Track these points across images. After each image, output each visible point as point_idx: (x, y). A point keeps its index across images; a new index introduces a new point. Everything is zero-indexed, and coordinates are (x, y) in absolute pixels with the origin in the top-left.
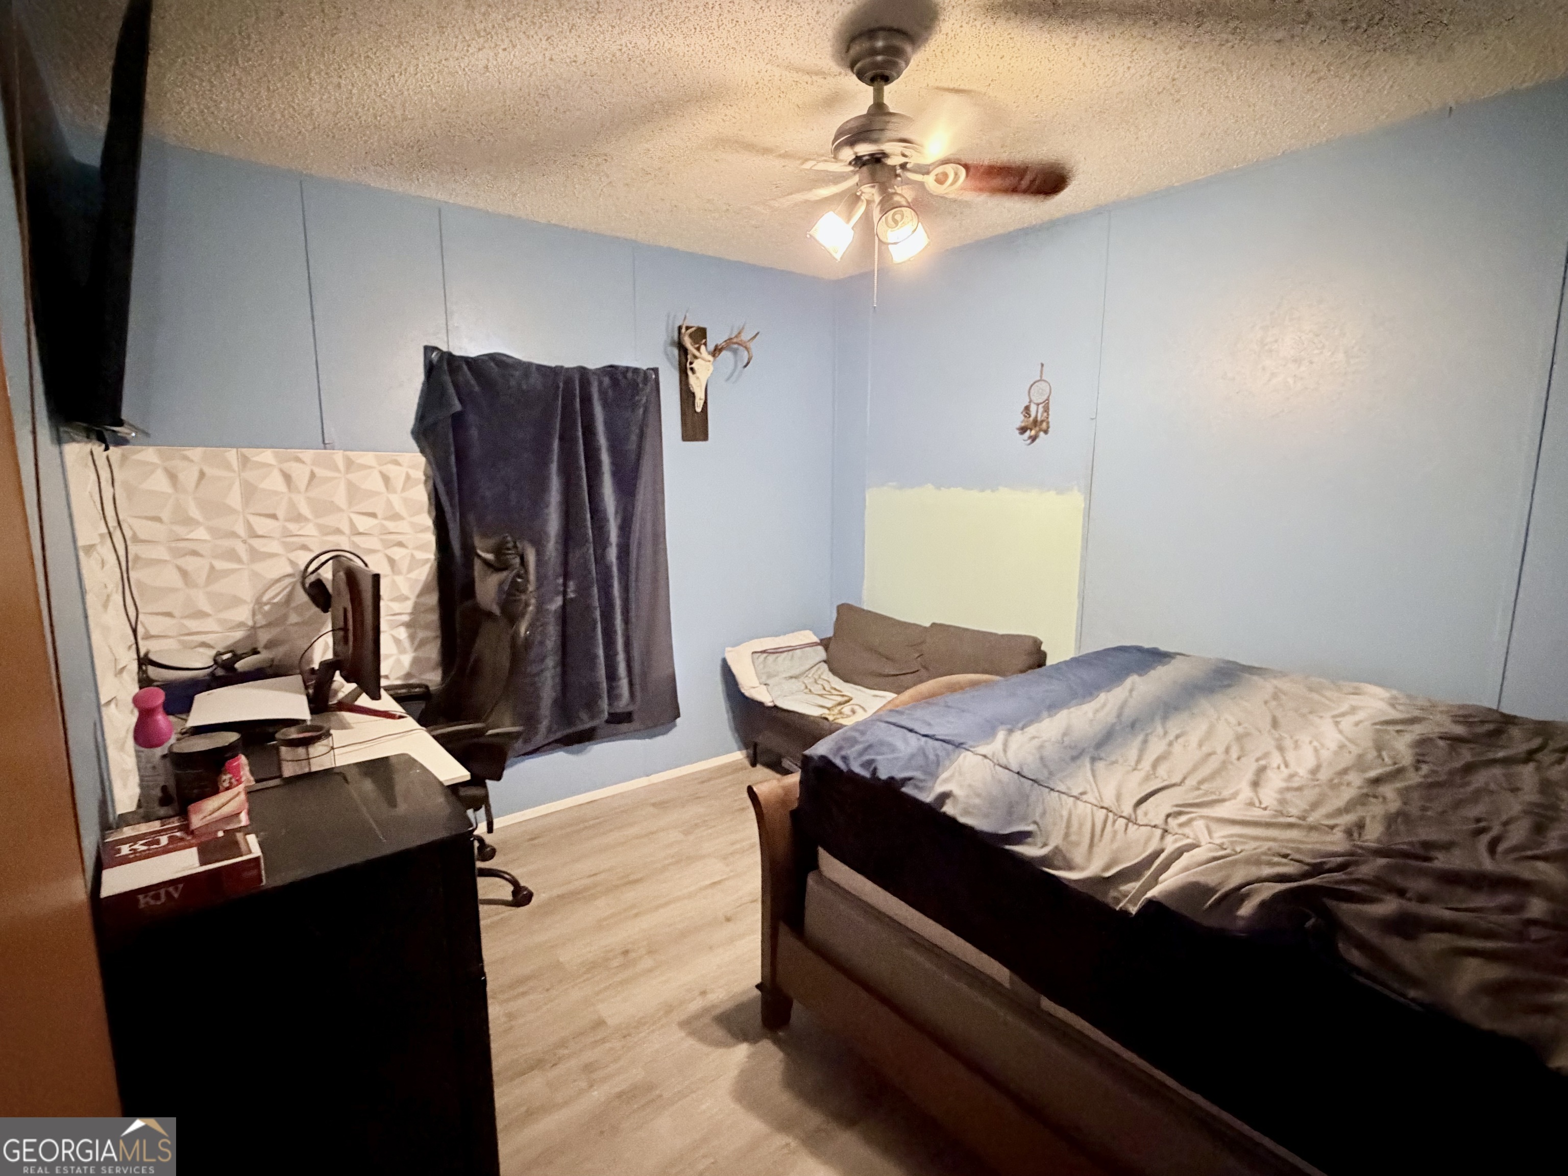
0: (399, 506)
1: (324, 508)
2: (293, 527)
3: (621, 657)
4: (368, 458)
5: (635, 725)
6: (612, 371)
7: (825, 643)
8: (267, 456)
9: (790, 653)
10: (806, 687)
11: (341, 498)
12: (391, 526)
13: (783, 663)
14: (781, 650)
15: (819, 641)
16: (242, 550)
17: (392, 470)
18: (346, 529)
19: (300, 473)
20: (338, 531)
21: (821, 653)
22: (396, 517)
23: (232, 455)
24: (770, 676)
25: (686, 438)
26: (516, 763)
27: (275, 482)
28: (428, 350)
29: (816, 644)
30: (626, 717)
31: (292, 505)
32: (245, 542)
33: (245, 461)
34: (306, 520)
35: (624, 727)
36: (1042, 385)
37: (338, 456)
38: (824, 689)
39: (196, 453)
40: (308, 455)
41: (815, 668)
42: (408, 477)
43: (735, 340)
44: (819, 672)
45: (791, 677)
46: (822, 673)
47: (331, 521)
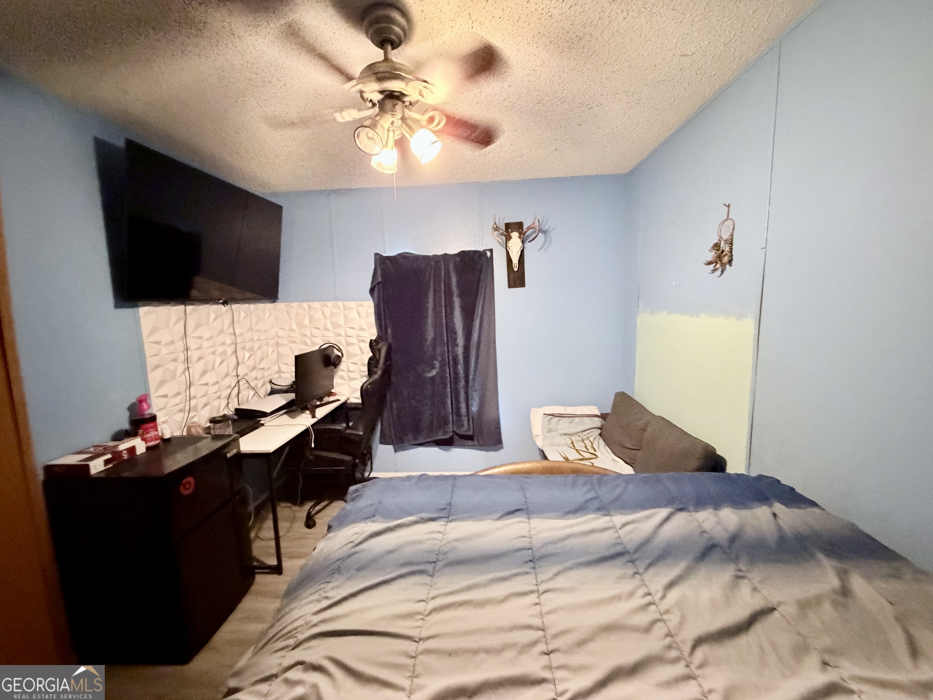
0: (364, 326)
1: (336, 326)
2: (325, 333)
3: (463, 406)
4: (352, 304)
5: (475, 442)
6: (463, 254)
7: (603, 416)
8: (317, 305)
9: (571, 418)
10: (572, 443)
11: (341, 321)
12: (360, 333)
13: (564, 425)
14: (565, 416)
15: (599, 414)
16: (308, 341)
17: (361, 309)
18: (343, 334)
19: (328, 311)
20: (340, 335)
21: (598, 422)
22: (362, 329)
23: (305, 305)
24: (550, 431)
25: (510, 286)
26: (411, 449)
27: (319, 315)
28: (376, 254)
29: (597, 416)
30: (470, 438)
31: (325, 325)
32: (310, 339)
33: (309, 307)
34: (330, 330)
35: (470, 442)
36: (729, 222)
37: (340, 304)
38: (586, 447)
39: (295, 305)
40: (330, 304)
41: (588, 432)
42: (367, 312)
43: (532, 226)
44: (589, 435)
45: (565, 434)
46: (591, 436)
47: (338, 331)
